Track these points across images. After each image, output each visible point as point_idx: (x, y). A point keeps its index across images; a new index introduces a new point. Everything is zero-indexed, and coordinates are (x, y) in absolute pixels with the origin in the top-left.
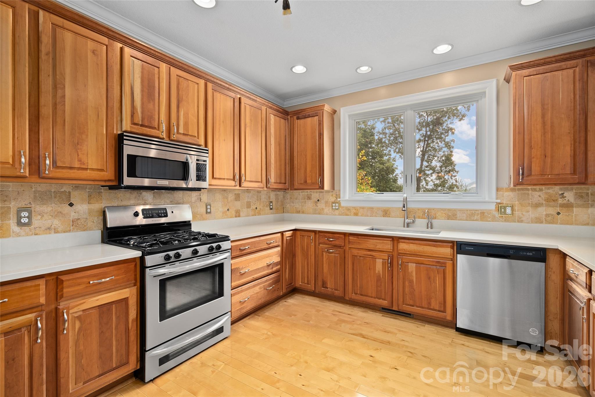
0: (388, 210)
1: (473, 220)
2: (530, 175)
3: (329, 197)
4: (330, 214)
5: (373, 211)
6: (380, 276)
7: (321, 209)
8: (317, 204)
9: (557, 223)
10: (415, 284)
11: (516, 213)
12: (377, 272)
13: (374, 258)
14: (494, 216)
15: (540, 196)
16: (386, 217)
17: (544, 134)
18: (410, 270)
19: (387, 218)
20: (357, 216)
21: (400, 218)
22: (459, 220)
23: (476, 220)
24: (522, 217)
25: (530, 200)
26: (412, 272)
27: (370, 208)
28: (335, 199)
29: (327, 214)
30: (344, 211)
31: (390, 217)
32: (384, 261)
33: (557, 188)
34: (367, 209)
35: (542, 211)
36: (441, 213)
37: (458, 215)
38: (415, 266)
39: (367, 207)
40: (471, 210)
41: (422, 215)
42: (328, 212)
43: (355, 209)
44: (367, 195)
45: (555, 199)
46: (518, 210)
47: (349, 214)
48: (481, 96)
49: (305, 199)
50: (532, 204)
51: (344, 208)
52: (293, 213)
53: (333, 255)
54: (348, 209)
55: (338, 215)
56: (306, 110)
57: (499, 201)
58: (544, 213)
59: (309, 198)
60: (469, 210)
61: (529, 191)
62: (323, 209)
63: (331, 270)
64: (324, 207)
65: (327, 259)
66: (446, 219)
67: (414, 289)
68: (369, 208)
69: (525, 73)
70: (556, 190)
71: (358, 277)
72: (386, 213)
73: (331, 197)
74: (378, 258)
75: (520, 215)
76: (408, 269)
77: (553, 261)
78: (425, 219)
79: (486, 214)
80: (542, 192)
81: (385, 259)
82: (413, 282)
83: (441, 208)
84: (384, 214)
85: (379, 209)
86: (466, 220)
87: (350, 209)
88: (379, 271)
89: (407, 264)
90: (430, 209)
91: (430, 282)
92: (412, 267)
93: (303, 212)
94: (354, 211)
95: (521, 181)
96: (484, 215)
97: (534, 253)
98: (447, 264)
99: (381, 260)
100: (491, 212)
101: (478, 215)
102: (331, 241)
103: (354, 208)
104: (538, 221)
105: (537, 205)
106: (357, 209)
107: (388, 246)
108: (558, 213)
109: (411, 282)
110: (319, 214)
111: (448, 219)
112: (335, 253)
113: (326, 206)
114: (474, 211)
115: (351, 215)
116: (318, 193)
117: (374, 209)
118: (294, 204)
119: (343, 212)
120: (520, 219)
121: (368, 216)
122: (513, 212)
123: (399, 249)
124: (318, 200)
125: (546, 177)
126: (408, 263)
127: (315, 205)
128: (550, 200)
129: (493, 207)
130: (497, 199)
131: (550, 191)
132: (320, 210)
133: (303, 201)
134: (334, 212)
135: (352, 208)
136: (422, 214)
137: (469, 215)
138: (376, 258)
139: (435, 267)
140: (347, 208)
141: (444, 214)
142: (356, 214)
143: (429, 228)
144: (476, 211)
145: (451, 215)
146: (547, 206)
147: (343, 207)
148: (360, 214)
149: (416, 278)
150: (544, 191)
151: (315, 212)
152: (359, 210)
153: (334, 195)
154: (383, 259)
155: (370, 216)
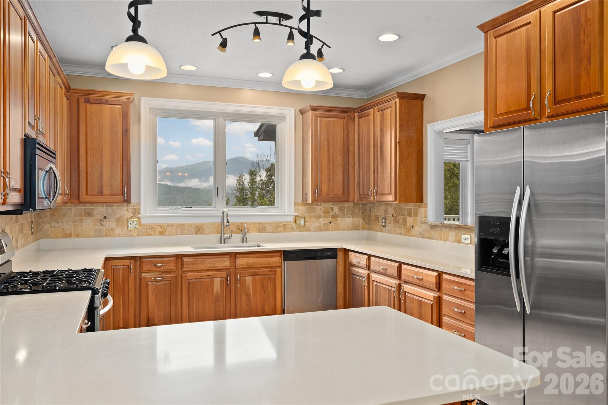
0: (201, 226)
1: (278, 232)
2: (321, 194)
3: (122, 212)
4: (125, 235)
5: (183, 228)
6: (218, 296)
7: (110, 229)
8: (103, 223)
9: (329, 230)
10: (251, 296)
11: (307, 223)
12: (215, 292)
13: (212, 277)
14: (293, 227)
15: (320, 210)
16: (198, 234)
17: (329, 163)
18: (247, 284)
19: (201, 235)
20: (163, 235)
21: (214, 234)
22: (268, 233)
23: (281, 231)
24: (310, 227)
25: (315, 213)
26: (249, 285)
27: (181, 225)
28: (132, 215)
29: (119, 236)
30: (145, 230)
31: (203, 234)
32: (222, 279)
33: (329, 204)
34: (176, 226)
35: (322, 221)
36: (253, 227)
37: (267, 228)
38: (251, 278)
39: (176, 224)
40: (276, 223)
41: (235, 230)
42: (122, 233)
43: (161, 227)
44: (174, 209)
45: (328, 212)
46: (308, 221)
47: (153, 233)
48: (282, 120)
49: (81, 215)
50: (316, 216)
51: (146, 226)
52: (58, 237)
53: (162, 283)
54: (152, 227)
55: (137, 236)
56: (102, 93)
57: (297, 214)
58: (323, 223)
59: (89, 214)
60: (275, 223)
61: (314, 206)
62: (112, 229)
63: (160, 302)
64: (114, 227)
65: (154, 289)
66: (257, 232)
67: (250, 301)
68: (179, 225)
69: (318, 114)
70: (329, 205)
71: (193, 302)
72: (199, 230)
73: (126, 213)
74: (216, 278)
75: (309, 225)
76: (246, 283)
77: (340, 255)
78: (238, 233)
79: (287, 226)
80: (321, 206)
81: (223, 277)
82: (250, 293)
83: (253, 222)
84: (196, 231)
85: (190, 225)
86: (273, 232)
87: (153, 228)
88: (217, 291)
89: (244, 278)
90: (243, 223)
91: (264, 290)
92: (249, 279)
93: (77, 236)
94: (160, 229)
95: (316, 198)
96: (286, 226)
97: (331, 252)
98: (277, 271)
99: (219, 279)
100: (291, 224)
101: (281, 227)
102: (160, 267)
103: (159, 225)
104: (319, 229)
105: (319, 217)
106: (164, 227)
107: (226, 263)
108: (330, 223)
109: (248, 295)
110: (106, 236)
111: (259, 233)
112: (164, 281)
113: (117, 225)
114: (279, 223)
115: (155, 235)
116: (105, 207)
117: (185, 226)
118: (60, 224)
119: (143, 231)
120: (309, 228)
121: (177, 235)
122: (305, 223)
123: (237, 264)
124: (105, 217)
125: (330, 196)
126: (245, 276)
127: (99, 224)
128: (326, 212)
129: (291, 219)
130: (295, 212)
131: (326, 205)
132: (108, 230)
133: (76, 218)
134: (130, 232)
135: (157, 225)
136: (236, 228)
137: (275, 227)
138: (214, 278)
139: (267, 276)
140: (150, 226)
141: (255, 228)
142: (162, 233)
143: (245, 242)
144: (280, 223)
145: (261, 228)
146: (325, 217)
147: (144, 225)
148: (167, 233)
149: (253, 290)
150: (323, 206)
151: (99, 234)
152: (166, 228)
153: (130, 210)
154: (221, 278)
155: (181, 235)
